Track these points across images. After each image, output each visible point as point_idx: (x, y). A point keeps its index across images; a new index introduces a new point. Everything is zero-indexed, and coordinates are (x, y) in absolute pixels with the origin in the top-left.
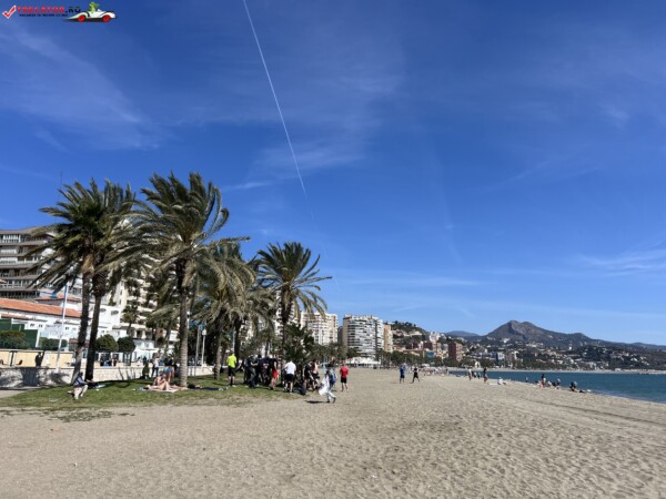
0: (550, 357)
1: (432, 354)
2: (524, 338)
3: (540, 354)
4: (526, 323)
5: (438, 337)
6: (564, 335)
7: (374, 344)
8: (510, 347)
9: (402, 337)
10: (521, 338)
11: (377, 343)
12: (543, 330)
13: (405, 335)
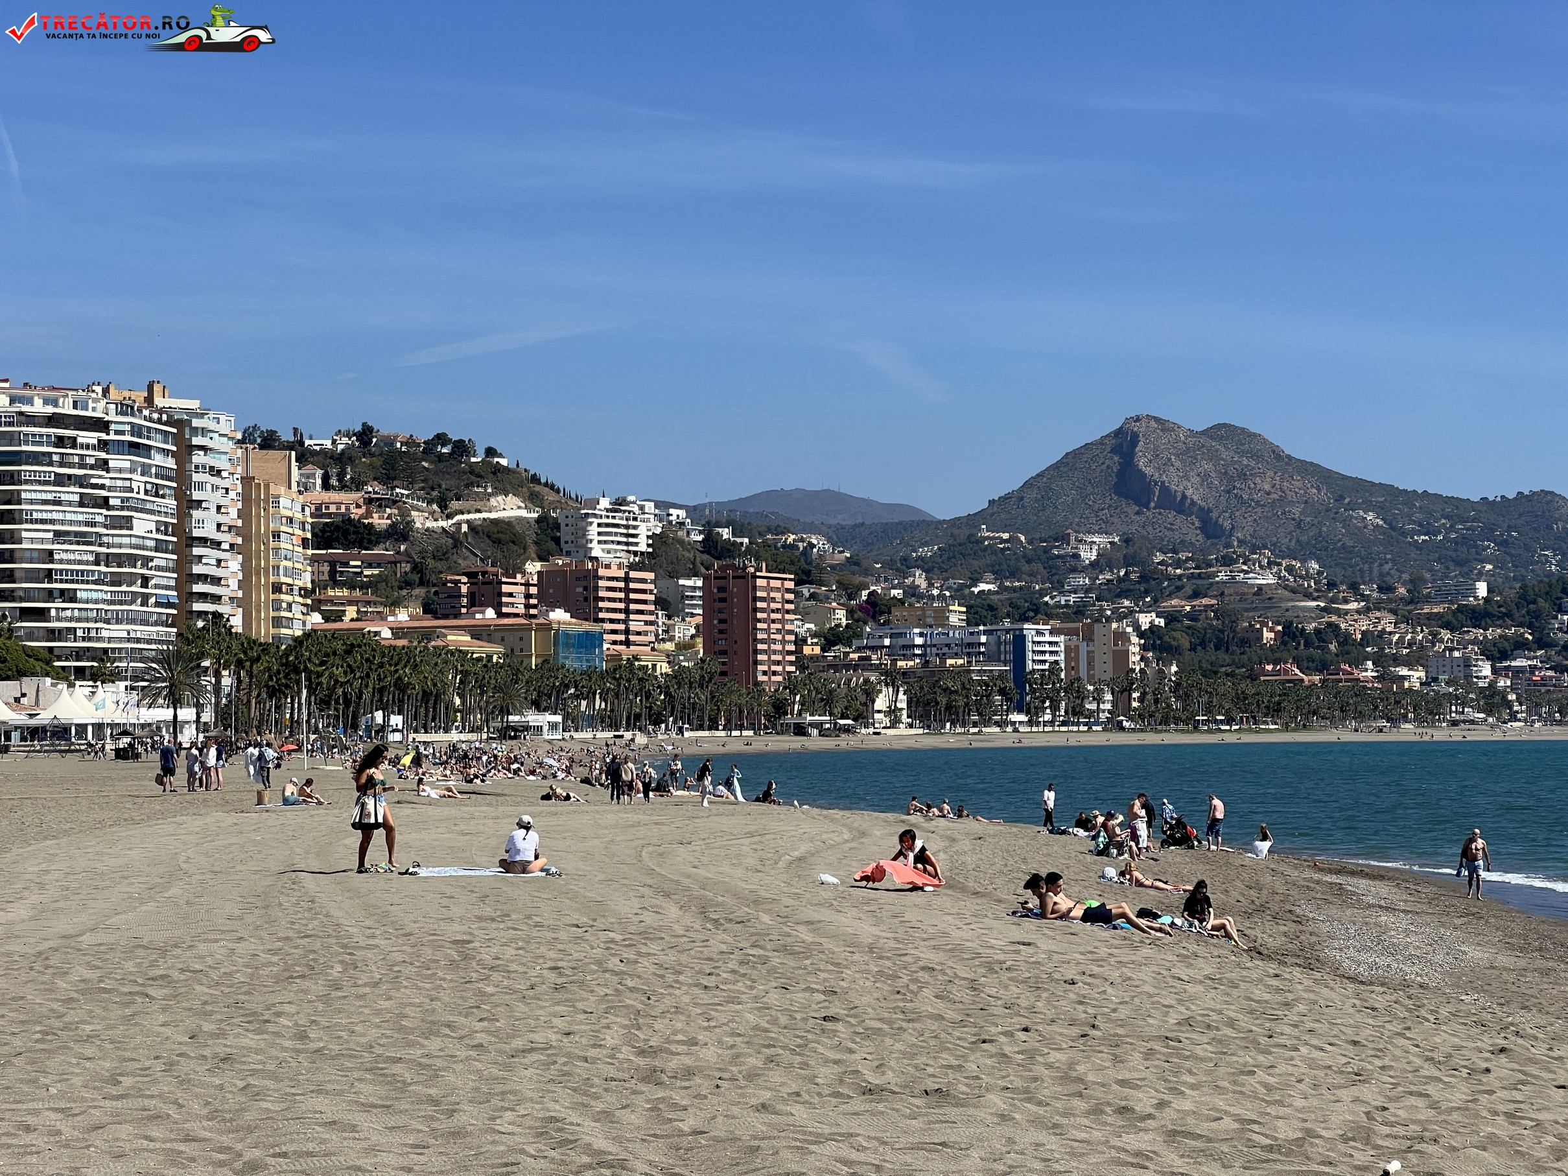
0: (1354, 652)
1: (591, 641)
2: (1210, 529)
3: (1290, 633)
4: (1223, 433)
5: (645, 530)
6: (1455, 508)
7: (163, 582)
8: (1119, 590)
9: (400, 532)
10: (1189, 530)
11: (186, 578)
12: (1325, 477)
13: (424, 520)
